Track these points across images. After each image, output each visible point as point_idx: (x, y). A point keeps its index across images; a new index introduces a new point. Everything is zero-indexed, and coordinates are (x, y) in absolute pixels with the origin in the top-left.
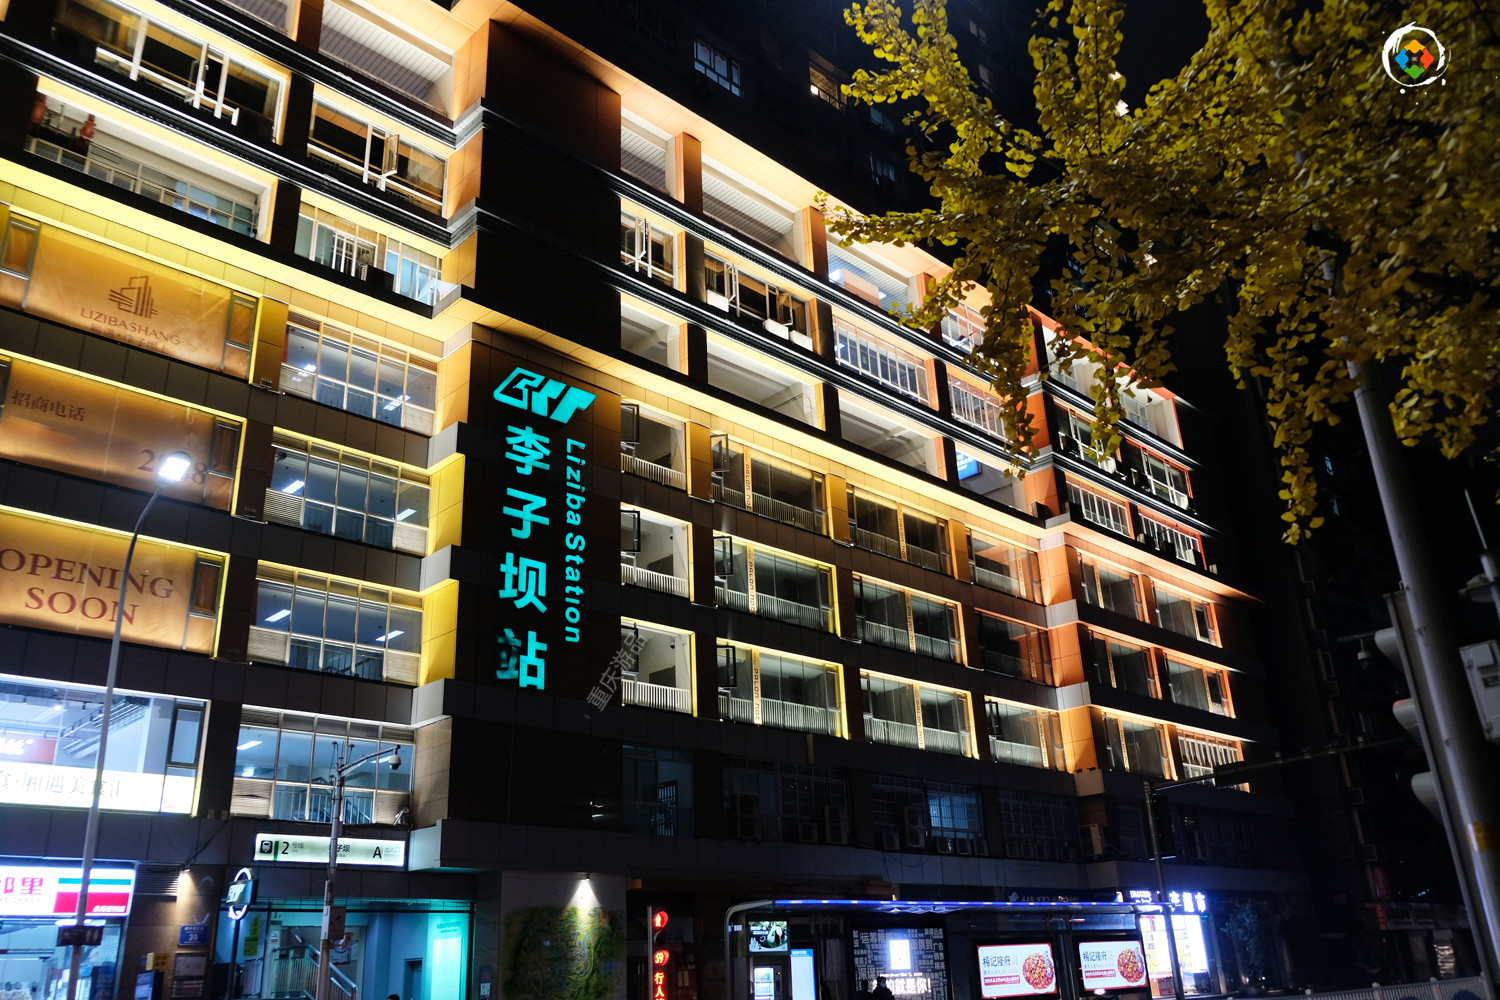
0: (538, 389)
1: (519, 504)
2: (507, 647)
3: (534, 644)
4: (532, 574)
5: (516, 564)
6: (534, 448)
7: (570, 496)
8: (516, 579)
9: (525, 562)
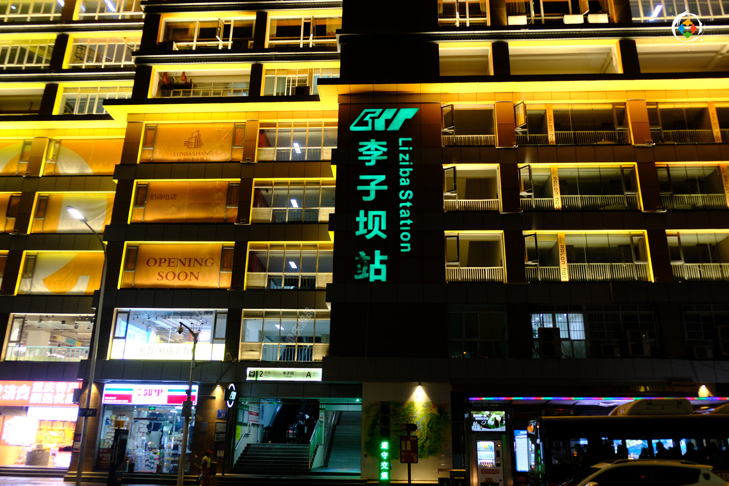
0: (378, 117)
1: (367, 182)
2: (362, 262)
3: (378, 256)
4: (377, 219)
5: (366, 215)
6: (376, 150)
7: (402, 170)
8: (366, 224)
9: (371, 213)
